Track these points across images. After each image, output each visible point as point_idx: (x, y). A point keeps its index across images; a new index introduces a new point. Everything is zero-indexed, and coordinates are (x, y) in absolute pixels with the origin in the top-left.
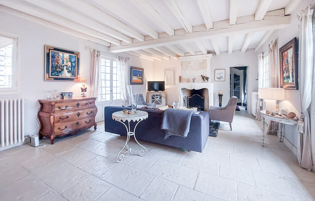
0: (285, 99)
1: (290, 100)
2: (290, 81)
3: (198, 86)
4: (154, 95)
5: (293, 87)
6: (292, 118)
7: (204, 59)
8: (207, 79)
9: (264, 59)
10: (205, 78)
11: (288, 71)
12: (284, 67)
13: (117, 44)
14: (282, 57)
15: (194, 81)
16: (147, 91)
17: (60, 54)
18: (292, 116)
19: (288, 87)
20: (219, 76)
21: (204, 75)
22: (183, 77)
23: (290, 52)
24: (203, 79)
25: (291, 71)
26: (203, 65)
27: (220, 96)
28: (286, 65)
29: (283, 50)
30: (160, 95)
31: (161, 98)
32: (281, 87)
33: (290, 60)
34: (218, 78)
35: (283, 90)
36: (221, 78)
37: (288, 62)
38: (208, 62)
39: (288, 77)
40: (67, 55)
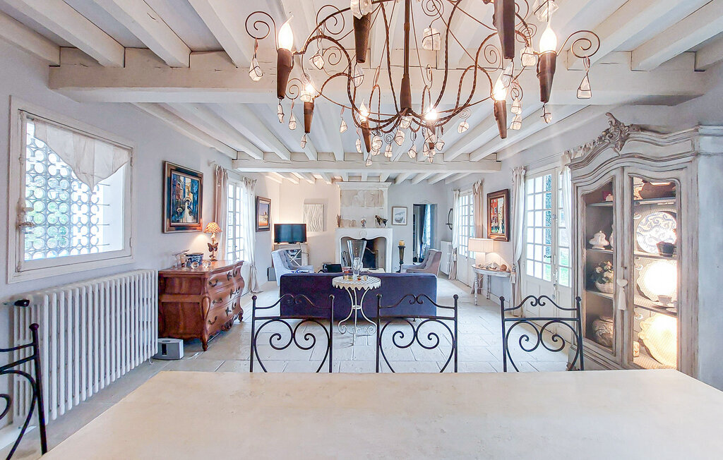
0: (494, 251)
1: (499, 252)
2: (500, 231)
3: (371, 233)
4: (287, 251)
5: (503, 238)
6: (505, 270)
7: (380, 189)
8: (385, 222)
9: (461, 198)
10: (380, 221)
11: (497, 221)
12: (492, 216)
13: (257, 158)
14: (491, 205)
15: (363, 226)
16: (273, 243)
17: (182, 178)
18: (504, 268)
19: (497, 238)
20: (398, 217)
21: (379, 215)
22: (344, 218)
23: (501, 202)
24: (379, 222)
25: (501, 222)
26: (377, 198)
27: (401, 248)
28: (494, 214)
29: (492, 196)
30: (298, 250)
31: (299, 256)
32: (489, 238)
33: (500, 210)
34: (397, 221)
35: (491, 242)
36: (401, 220)
37: (497, 211)
38: (385, 195)
39: (497, 228)
40: (188, 181)
